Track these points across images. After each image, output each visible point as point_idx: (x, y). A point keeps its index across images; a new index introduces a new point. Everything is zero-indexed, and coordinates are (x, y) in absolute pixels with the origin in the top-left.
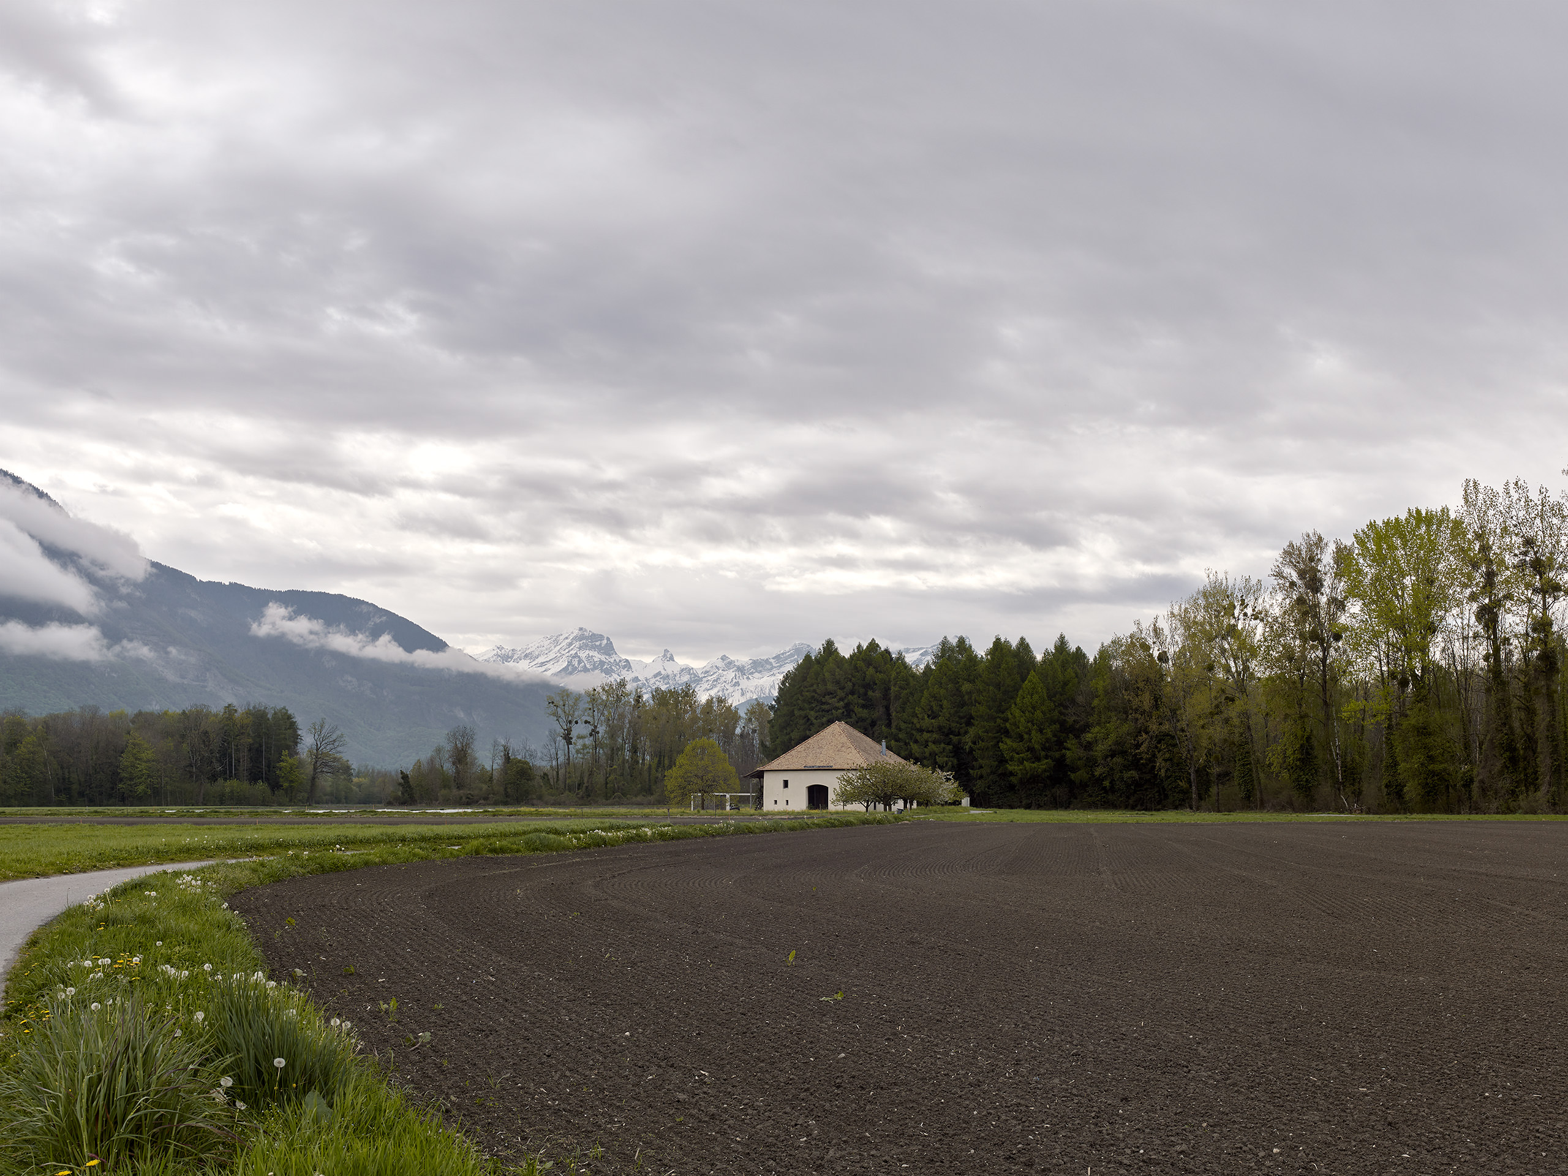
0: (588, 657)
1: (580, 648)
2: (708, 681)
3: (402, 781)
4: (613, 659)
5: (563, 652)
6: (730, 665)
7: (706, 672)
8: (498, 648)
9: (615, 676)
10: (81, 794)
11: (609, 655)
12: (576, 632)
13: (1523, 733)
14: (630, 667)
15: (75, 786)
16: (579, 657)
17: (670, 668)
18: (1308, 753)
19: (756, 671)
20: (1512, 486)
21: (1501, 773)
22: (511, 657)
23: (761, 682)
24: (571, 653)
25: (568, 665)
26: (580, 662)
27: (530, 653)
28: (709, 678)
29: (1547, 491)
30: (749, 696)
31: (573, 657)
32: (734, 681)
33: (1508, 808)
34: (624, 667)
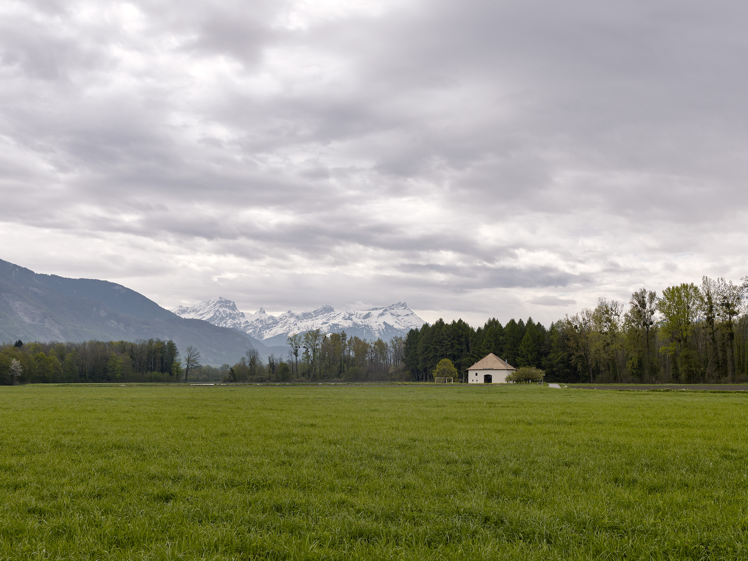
0: (224, 311)
1: (220, 307)
2: (281, 323)
3: (231, 372)
4: (236, 312)
5: (212, 309)
6: (292, 315)
7: (281, 319)
8: (180, 307)
9: (237, 320)
10: (90, 378)
11: (234, 310)
12: (218, 299)
13: (722, 358)
14: (244, 316)
15: (87, 375)
16: (219, 311)
17: (263, 317)
18: (641, 363)
19: (305, 318)
20: (720, 280)
21: (715, 371)
22: (186, 311)
23: (307, 323)
24: (215, 309)
25: (214, 315)
26: (220, 314)
27: (196, 309)
28: (282, 321)
29: (732, 282)
30: (301, 330)
31: (216, 311)
32: (294, 323)
33: (718, 382)
34: (241, 316)
